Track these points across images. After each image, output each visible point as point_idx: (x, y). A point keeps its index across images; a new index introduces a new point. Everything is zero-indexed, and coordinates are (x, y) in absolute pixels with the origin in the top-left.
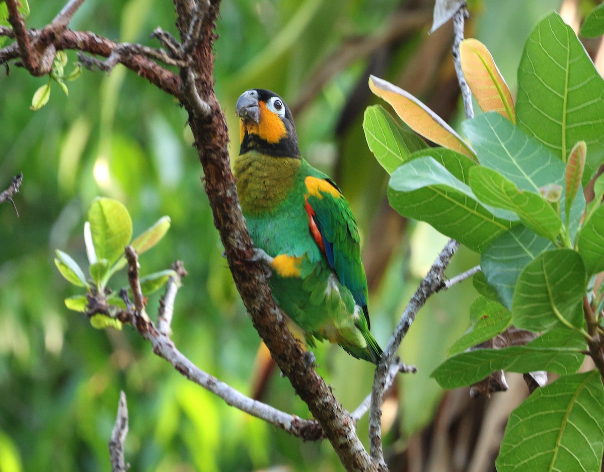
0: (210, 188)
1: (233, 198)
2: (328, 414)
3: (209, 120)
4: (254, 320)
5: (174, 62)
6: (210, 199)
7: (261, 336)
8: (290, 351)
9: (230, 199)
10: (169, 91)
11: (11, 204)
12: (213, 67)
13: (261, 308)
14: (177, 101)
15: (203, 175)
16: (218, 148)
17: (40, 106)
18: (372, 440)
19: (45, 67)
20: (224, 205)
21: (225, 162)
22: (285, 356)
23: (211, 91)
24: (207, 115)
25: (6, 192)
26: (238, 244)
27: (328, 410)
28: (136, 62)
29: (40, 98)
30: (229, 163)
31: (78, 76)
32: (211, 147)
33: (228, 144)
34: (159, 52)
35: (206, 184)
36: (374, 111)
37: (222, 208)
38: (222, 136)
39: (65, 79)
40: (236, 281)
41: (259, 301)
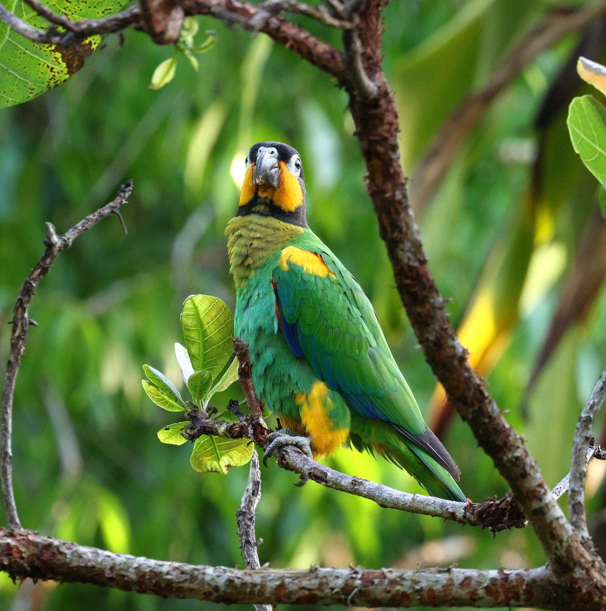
0: (375, 188)
1: (403, 201)
2: (518, 471)
3: (375, 103)
4: (427, 354)
5: (336, 23)
6: (375, 202)
7: (435, 373)
8: (471, 392)
9: (400, 203)
10: (325, 68)
11: (117, 217)
12: (381, 39)
13: (437, 338)
14: (334, 80)
15: (367, 174)
16: (385, 139)
17: (162, 85)
18: (573, 506)
19: (171, 33)
20: (392, 210)
21: (394, 157)
22: (466, 398)
23: (378, 69)
24: (372, 97)
25: (111, 204)
26: (409, 259)
27: (519, 466)
28: (284, 32)
29: (162, 75)
30: (398, 158)
31: (211, 47)
32: (376, 138)
33: (399, 135)
34: (317, 9)
35: (369, 184)
36: (583, 103)
37: (389, 214)
38: (391, 124)
39: (194, 52)
40: (405, 305)
41: (434, 330)
